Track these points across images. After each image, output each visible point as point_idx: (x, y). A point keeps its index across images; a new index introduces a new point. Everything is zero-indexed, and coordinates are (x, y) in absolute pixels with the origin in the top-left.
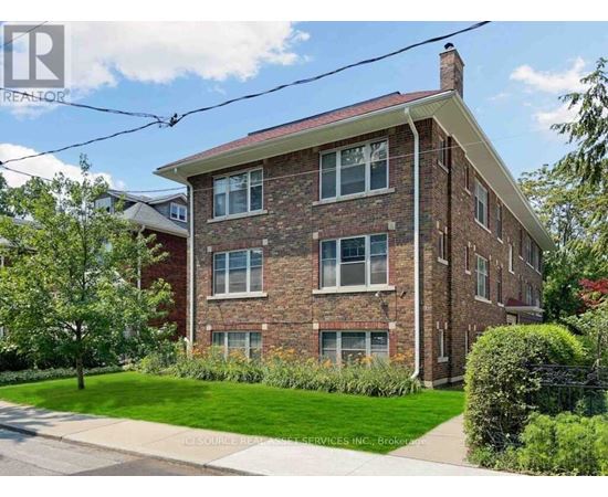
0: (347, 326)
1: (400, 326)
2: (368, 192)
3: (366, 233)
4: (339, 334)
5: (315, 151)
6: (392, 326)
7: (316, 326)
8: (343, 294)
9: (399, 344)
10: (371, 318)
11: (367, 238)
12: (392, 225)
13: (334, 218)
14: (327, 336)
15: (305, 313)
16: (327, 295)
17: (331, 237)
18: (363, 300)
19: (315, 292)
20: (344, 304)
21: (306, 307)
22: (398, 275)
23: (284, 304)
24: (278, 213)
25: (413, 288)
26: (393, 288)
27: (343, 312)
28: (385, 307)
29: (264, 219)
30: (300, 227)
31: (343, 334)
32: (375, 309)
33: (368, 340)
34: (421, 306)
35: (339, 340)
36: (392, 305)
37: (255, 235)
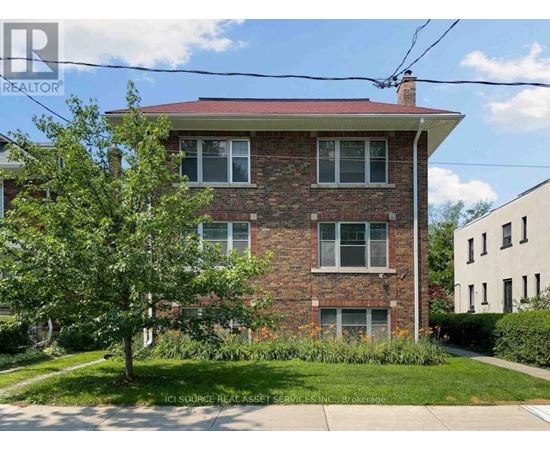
0: (348, 304)
1: (401, 304)
2: (368, 183)
3: (367, 220)
4: (339, 311)
5: (312, 135)
6: (393, 304)
7: (315, 303)
8: (344, 274)
9: (400, 320)
10: (374, 297)
11: (367, 225)
12: (392, 216)
13: (334, 202)
14: (327, 313)
15: (302, 290)
16: (327, 274)
17: (331, 220)
18: (366, 280)
19: (313, 270)
20: (346, 284)
21: (303, 284)
22: (398, 261)
23: (278, 280)
24: (269, 189)
25: (413, 272)
26: (394, 271)
27: (344, 290)
28: (386, 287)
29: (252, 193)
30: (296, 206)
31: (344, 311)
32: (377, 289)
33: (369, 316)
34: (420, 287)
35: (339, 316)
36: (393, 286)
37: (241, 208)
